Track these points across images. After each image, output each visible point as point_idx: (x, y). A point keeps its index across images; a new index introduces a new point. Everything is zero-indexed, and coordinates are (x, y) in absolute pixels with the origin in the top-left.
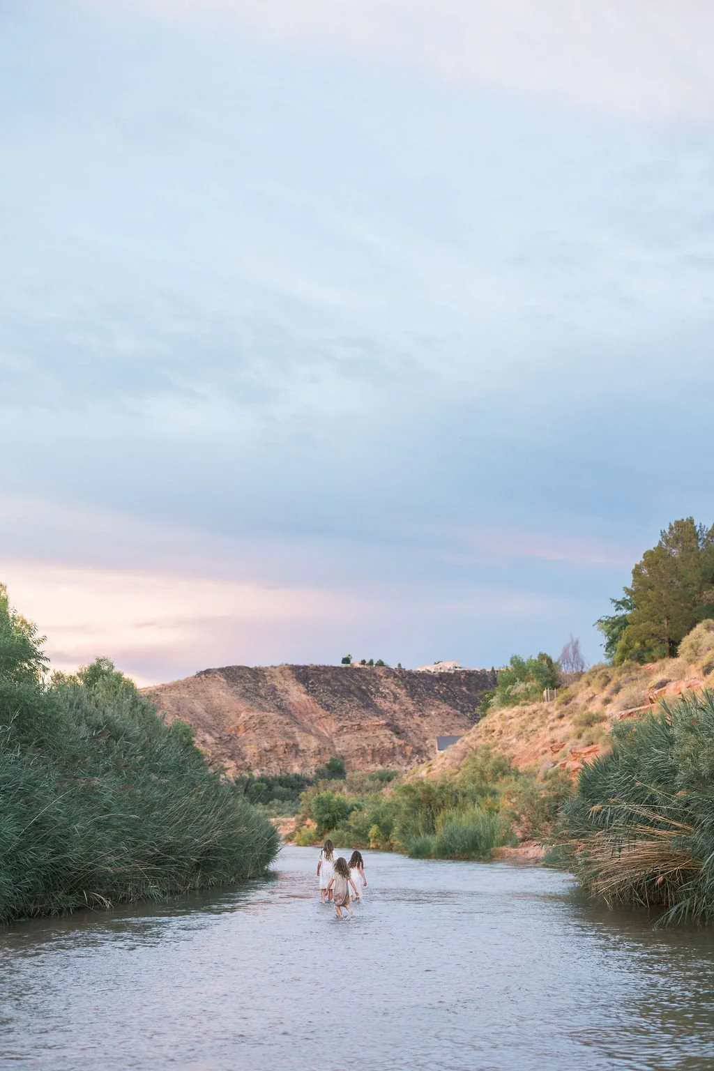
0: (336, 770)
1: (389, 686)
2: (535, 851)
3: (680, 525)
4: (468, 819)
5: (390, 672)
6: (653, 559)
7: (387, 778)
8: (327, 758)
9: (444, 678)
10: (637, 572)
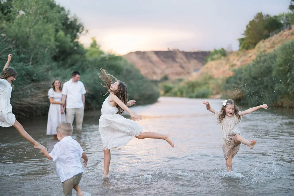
0: (166, 78)
1: (180, 55)
2: (218, 96)
3: (259, 14)
4: (202, 90)
5: (180, 52)
6: (252, 23)
7: (181, 80)
8: (163, 75)
9: (195, 53)
10: (247, 27)
